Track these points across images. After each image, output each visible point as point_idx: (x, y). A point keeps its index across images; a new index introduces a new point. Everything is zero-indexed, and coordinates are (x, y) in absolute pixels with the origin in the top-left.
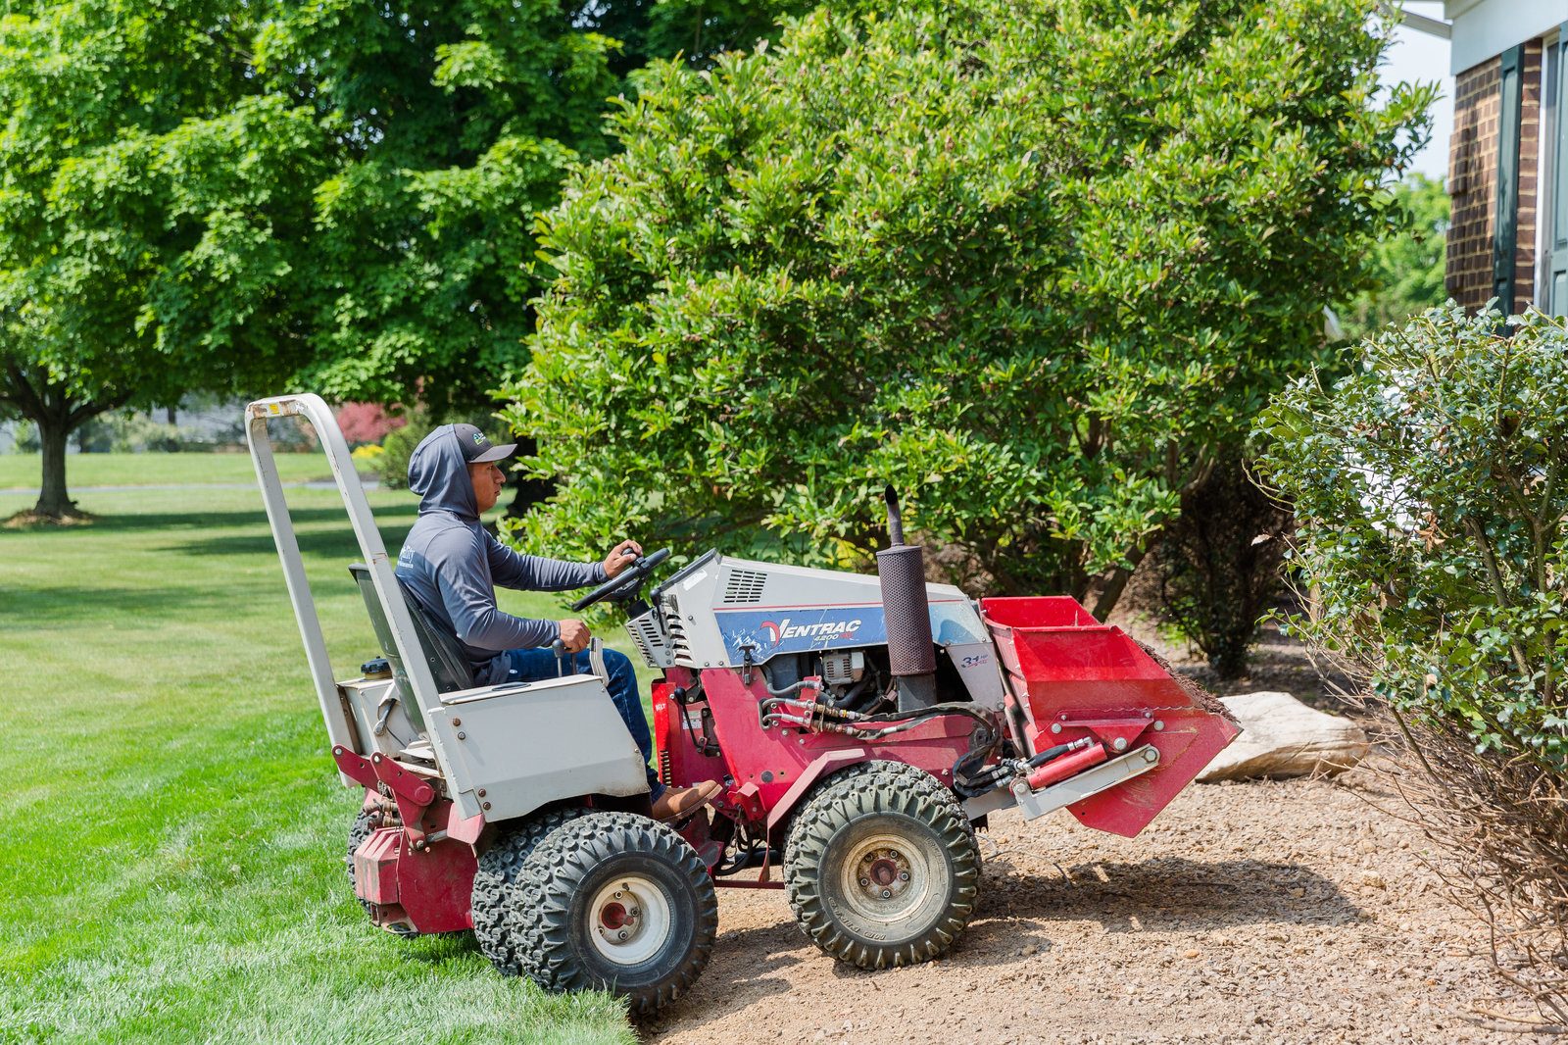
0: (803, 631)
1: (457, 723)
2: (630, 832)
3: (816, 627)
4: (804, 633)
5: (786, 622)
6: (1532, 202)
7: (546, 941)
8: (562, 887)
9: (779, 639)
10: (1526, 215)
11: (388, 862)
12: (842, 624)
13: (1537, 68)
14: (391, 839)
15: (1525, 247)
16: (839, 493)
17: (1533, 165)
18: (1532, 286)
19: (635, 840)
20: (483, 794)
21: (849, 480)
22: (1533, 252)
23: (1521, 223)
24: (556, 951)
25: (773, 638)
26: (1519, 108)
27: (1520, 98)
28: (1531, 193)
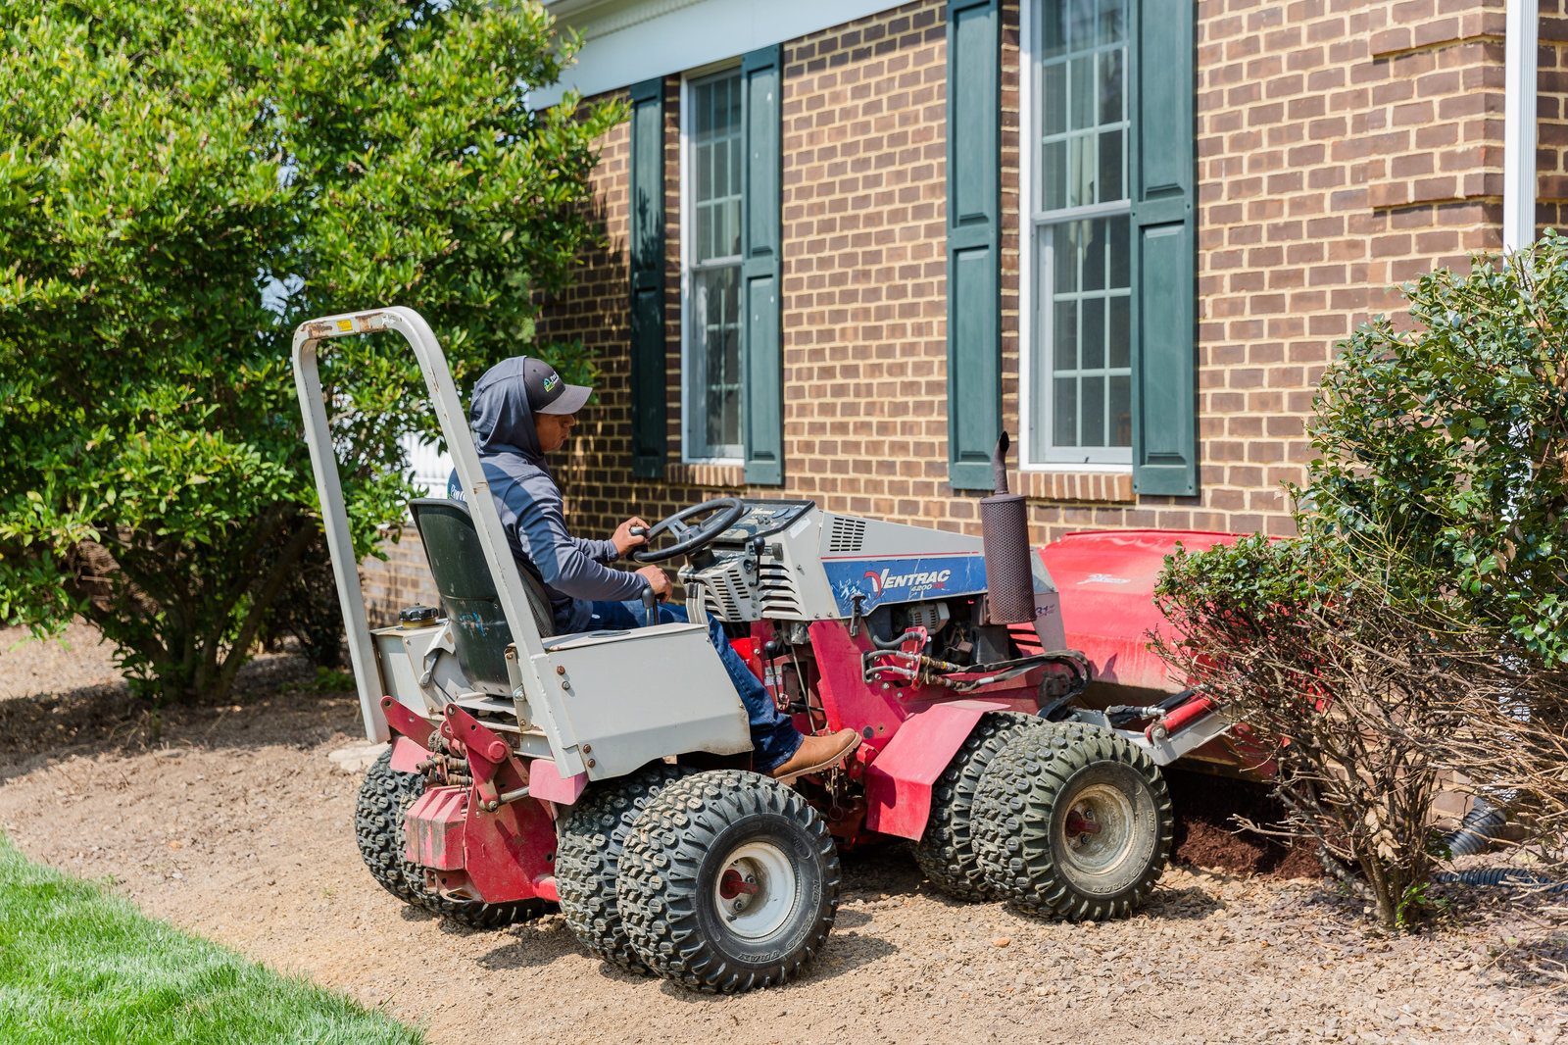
0: (901, 581)
1: (562, 672)
2: (759, 792)
3: (912, 577)
4: (902, 585)
5: (886, 572)
6: (676, 219)
7: (671, 911)
8: (689, 851)
9: (881, 590)
10: (673, 230)
11: (456, 823)
12: (934, 574)
13: (676, 99)
14: (456, 799)
15: (672, 259)
16: (85, 498)
17: (676, 186)
18: (679, 294)
19: (765, 801)
20: (588, 750)
21: (95, 485)
22: (679, 264)
23: (669, 238)
24: (680, 924)
25: (876, 589)
26: (663, 135)
27: (663, 125)
28: (675, 211)
